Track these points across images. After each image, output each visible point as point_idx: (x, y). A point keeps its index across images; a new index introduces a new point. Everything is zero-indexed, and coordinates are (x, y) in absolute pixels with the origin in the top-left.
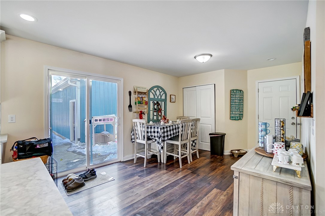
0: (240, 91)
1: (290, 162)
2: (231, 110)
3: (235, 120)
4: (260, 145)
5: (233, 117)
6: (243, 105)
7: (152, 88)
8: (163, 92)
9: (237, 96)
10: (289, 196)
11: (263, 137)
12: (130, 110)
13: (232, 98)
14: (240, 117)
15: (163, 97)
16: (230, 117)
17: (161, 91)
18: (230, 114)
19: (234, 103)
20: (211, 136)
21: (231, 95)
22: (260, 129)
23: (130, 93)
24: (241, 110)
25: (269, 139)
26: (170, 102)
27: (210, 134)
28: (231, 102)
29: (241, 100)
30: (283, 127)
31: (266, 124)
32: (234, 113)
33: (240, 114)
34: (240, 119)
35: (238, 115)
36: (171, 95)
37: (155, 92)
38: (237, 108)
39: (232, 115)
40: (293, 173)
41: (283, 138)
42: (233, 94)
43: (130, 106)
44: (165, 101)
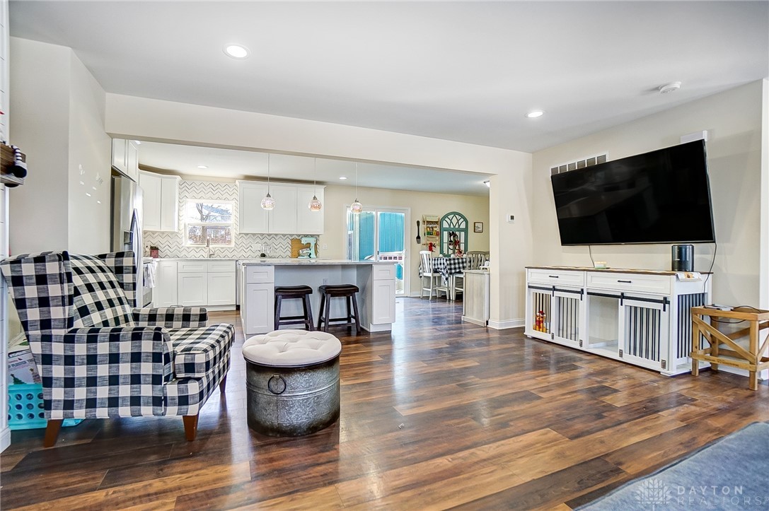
7: (446, 216)
8: (462, 220)
12: (419, 242)
15: (463, 226)
17: (459, 218)
23: (418, 222)
26: (475, 231)
36: (475, 223)
37: (451, 220)
43: (418, 237)
44: (466, 230)
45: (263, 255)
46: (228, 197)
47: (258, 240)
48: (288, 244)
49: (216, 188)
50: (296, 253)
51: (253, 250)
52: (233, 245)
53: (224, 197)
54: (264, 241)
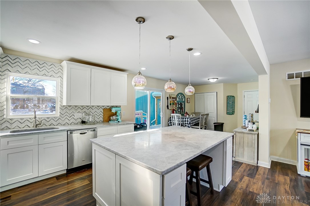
0: (233, 96)
1: (253, 128)
2: (227, 108)
3: (230, 114)
4: (244, 125)
5: (228, 113)
6: (234, 105)
7: (178, 95)
8: (183, 97)
9: (231, 100)
10: (251, 137)
11: (245, 121)
12: (168, 108)
13: (228, 101)
14: (233, 113)
15: (184, 100)
16: (227, 113)
17: (182, 95)
18: (227, 111)
19: (229, 104)
20: (215, 124)
21: (227, 99)
22: (244, 118)
24: (233, 108)
25: (247, 121)
26: (187, 103)
27: (214, 123)
28: (227, 104)
29: (234, 102)
30: (252, 117)
31: (246, 116)
32: (229, 110)
33: (232, 111)
34: (233, 114)
35: (231, 112)
36: (187, 98)
37: (180, 97)
38: (231, 107)
39: (228, 112)
40: (253, 131)
41: (252, 121)
42: (229, 98)
43: (168, 106)
44: (184, 102)
45: (83, 122)
46: (54, 74)
47: (79, 110)
48: (101, 112)
49: (43, 65)
50: (106, 118)
51: (75, 118)
52: (58, 115)
53: (50, 74)
54: (84, 110)
